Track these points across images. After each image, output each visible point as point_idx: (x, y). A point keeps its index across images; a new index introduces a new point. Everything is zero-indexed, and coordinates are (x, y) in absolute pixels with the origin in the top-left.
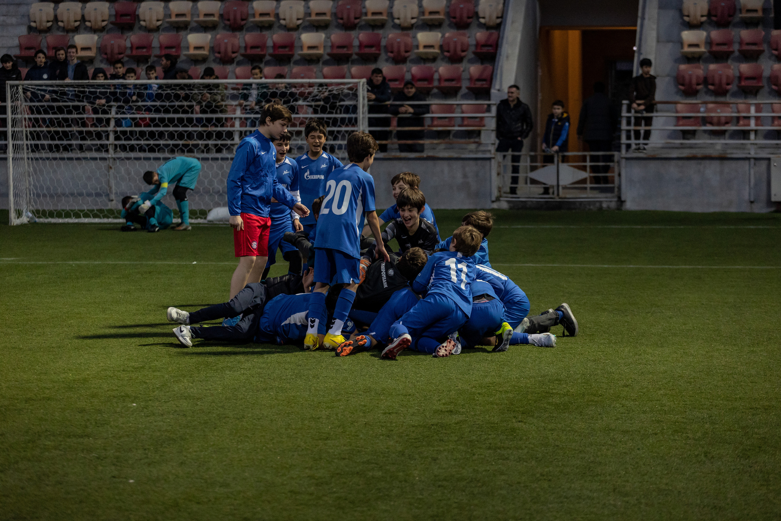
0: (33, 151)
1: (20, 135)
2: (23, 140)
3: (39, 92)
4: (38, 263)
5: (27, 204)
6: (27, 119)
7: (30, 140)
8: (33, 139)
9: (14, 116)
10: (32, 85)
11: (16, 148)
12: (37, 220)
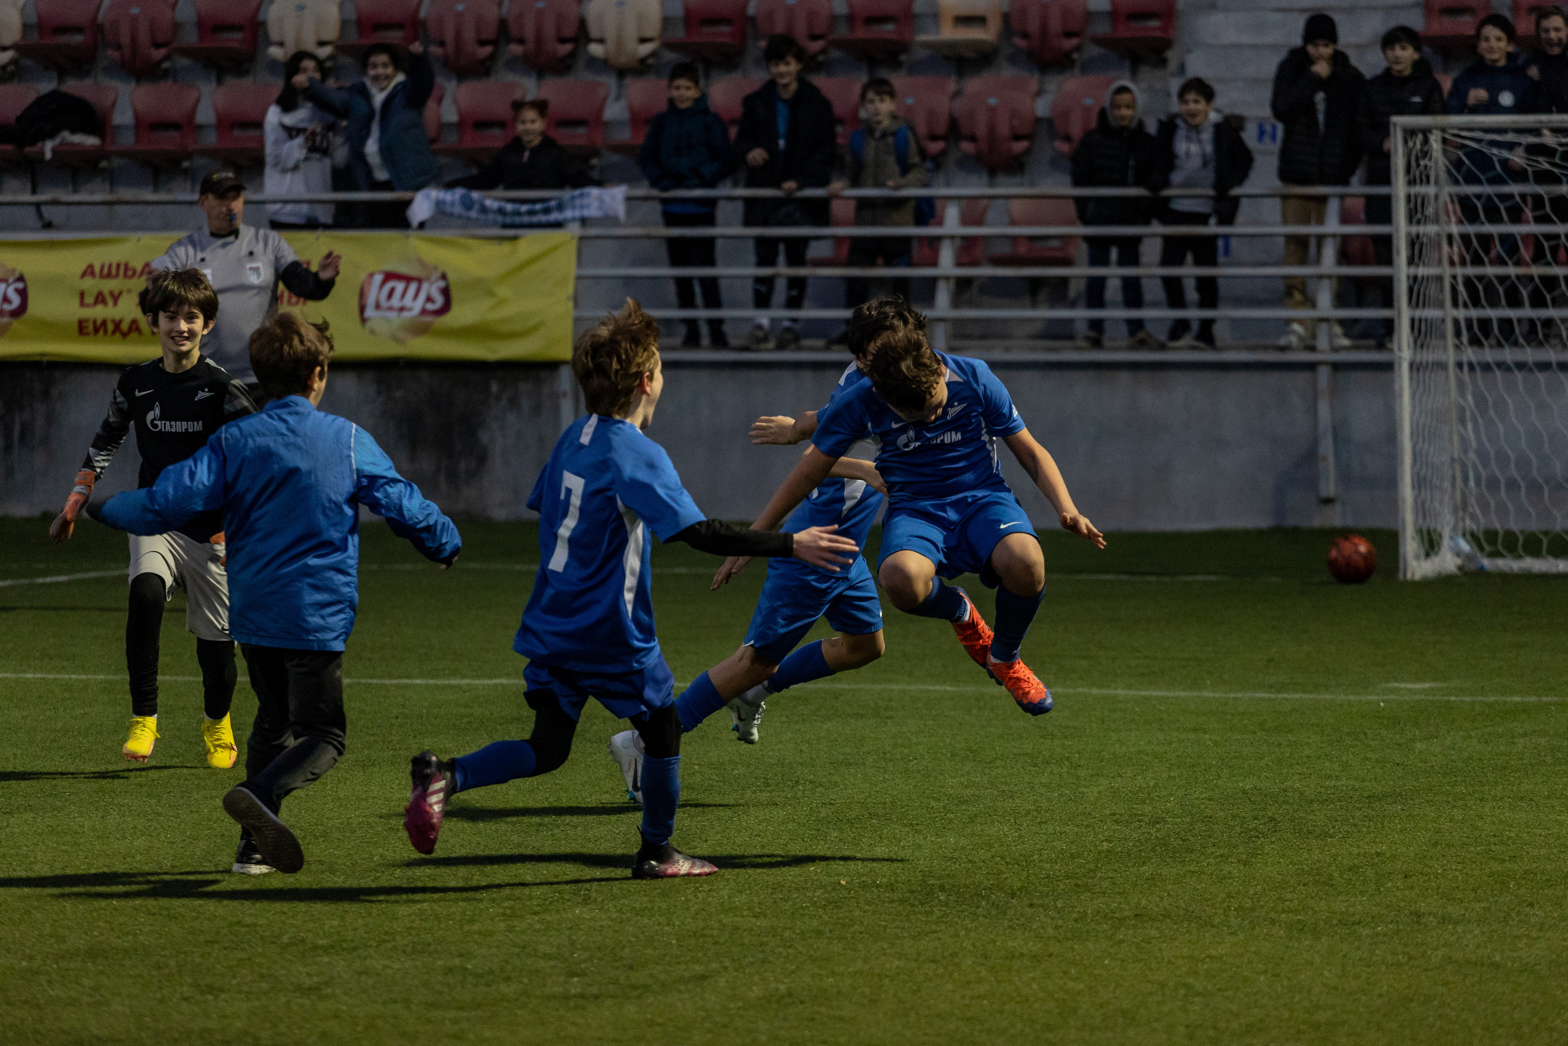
0: (1475, 342)
1: (1433, 290)
2: (1441, 305)
3: (1495, 151)
4: (1508, 699)
5: (1455, 510)
6: (1457, 240)
7: (1465, 306)
8: (1476, 302)
9: (1414, 229)
10: (1471, 130)
11: (1421, 331)
12: (1486, 563)
